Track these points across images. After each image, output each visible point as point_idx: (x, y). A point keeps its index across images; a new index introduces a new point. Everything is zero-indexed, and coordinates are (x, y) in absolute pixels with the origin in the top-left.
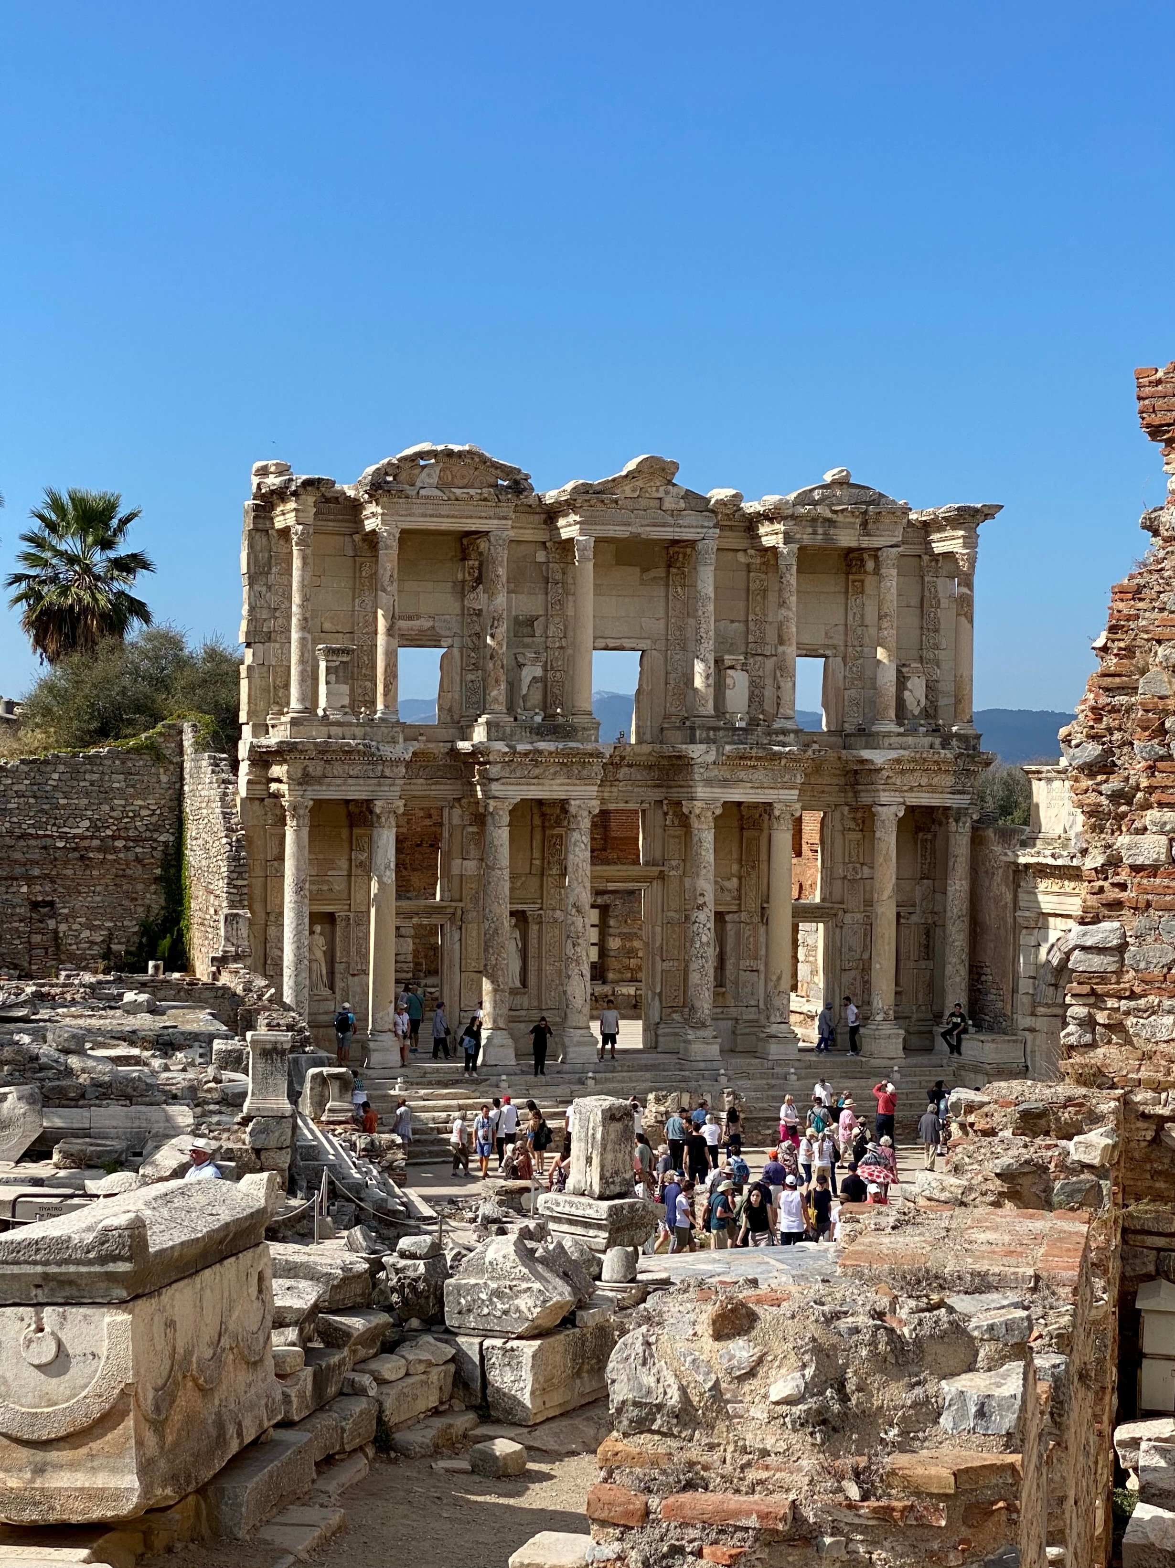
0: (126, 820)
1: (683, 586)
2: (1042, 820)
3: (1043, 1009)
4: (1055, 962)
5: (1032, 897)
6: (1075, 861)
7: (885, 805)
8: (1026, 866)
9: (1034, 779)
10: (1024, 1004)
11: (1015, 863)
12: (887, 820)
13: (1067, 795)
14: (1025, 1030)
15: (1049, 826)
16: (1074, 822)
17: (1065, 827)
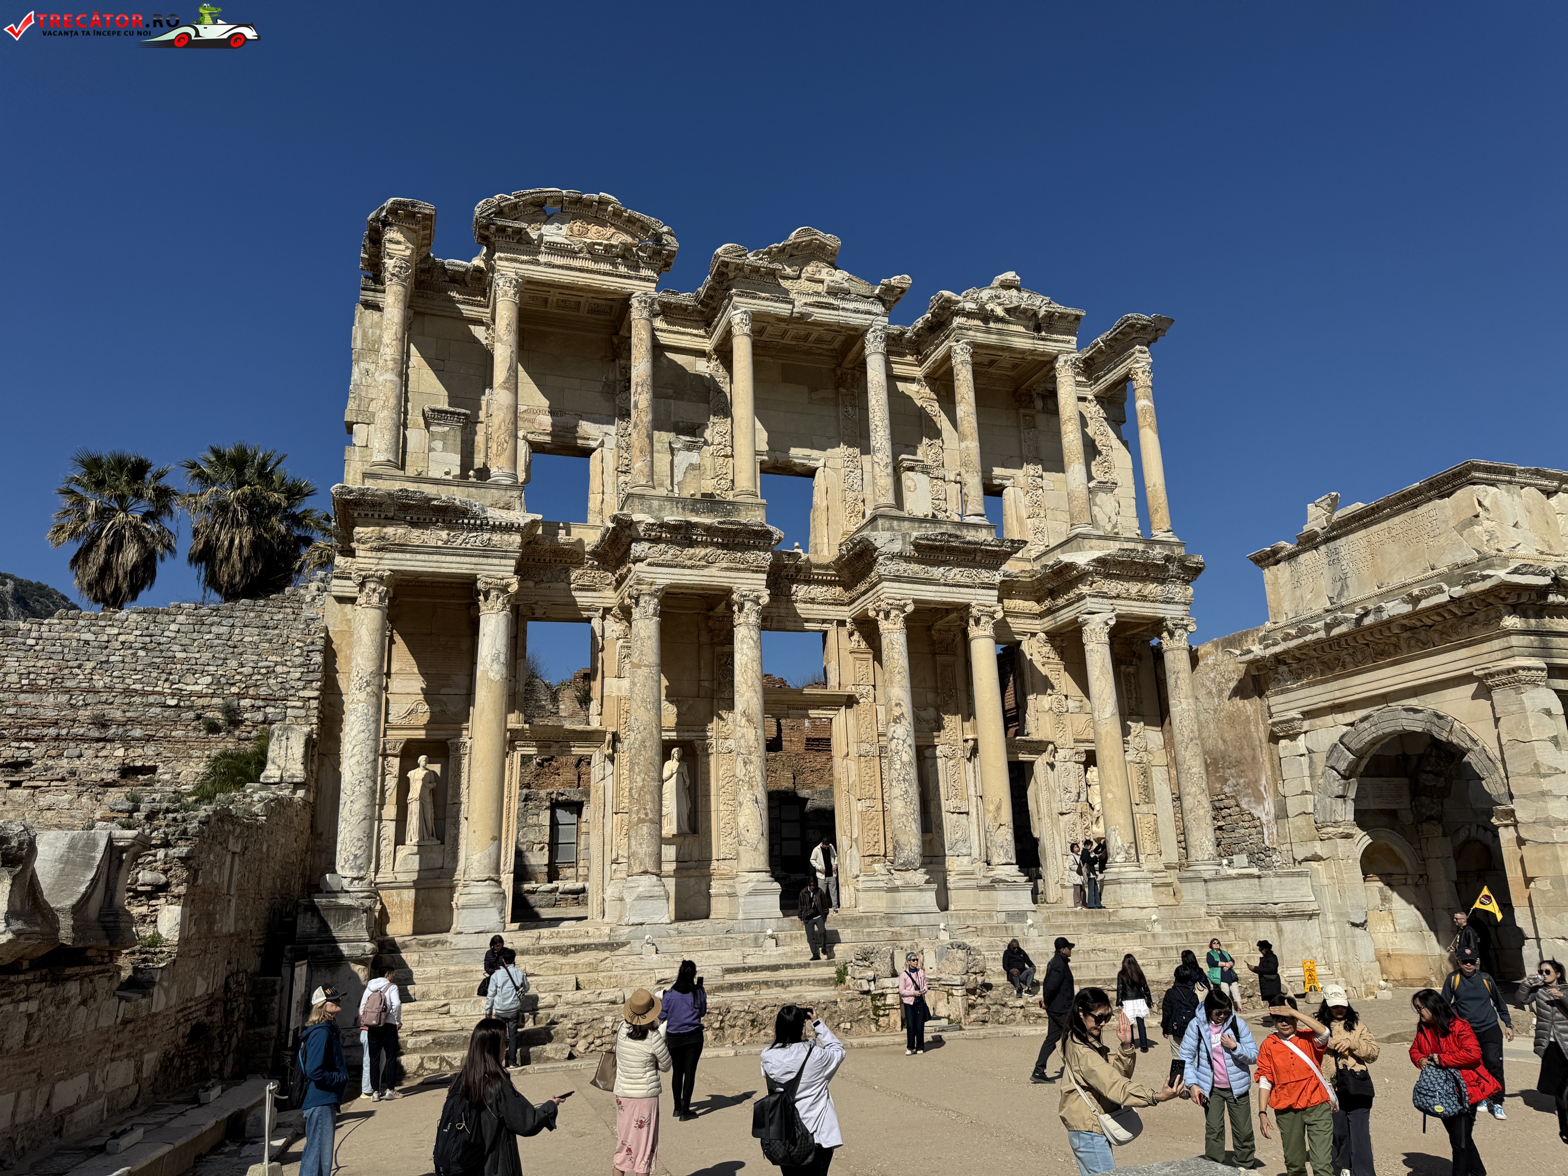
0: (259, 677)
1: (854, 406)
2: (1287, 606)
3: (1330, 829)
4: (1342, 766)
5: (1292, 696)
6: (1368, 621)
7: (1093, 613)
8: (1278, 659)
9: (1268, 566)
10: (1299, 829)
11: (1263, 658)
12: (1097, 630)
13: (1326, 561)
14: (1307, 860)
15: (1301, 607)
16: (1344, 587)
17: (1330, 598)
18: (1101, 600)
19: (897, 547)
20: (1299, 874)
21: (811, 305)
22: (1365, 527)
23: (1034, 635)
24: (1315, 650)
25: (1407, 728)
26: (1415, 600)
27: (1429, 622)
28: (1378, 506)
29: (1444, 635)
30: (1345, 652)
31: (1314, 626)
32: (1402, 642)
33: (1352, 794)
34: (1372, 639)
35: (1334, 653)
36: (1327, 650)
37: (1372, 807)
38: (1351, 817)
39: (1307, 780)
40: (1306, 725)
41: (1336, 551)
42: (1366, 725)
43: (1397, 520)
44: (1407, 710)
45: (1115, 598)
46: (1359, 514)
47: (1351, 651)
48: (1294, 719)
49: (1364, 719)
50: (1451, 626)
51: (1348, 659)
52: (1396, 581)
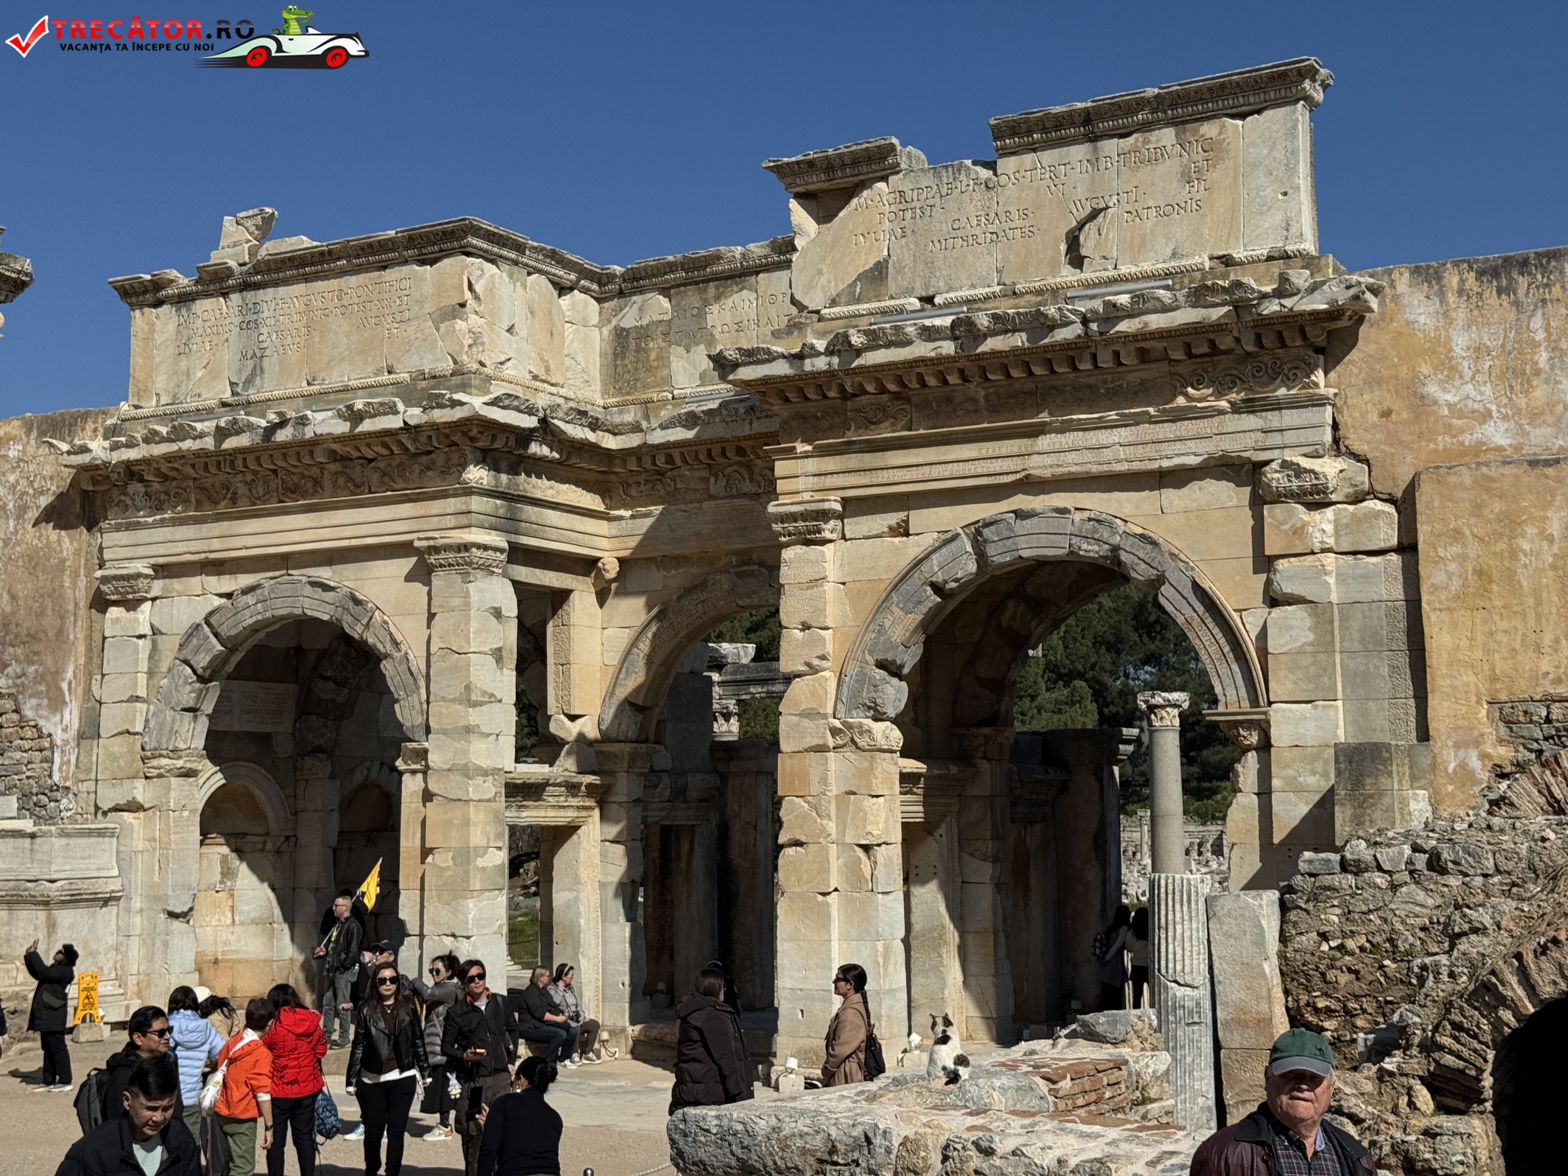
2: (161, 382)
3: (164, 762)
4: (202, 661)
5: (142, 535)
6: (283, 436)
8: (131, 471)
9: (141, 306)
10: (113, 758)
11: (106, 464)
13: (236, 321)
14: (117, 809)
15: (183, 389)
16: (258, 371)
17: (232, 384)
20: (100, 833)
22: (306, 281)
24: (193, 466)
25: (309, 612)
26: (356, 417)
27: (369, 454)
28: (330, 252)
29: (387, 478)
30: (239, 477)
31: (199, 426)
32: (327, 475)
33: (208, 707)
34: (283, 464)
35: (222, 477)
36: (213, 470)
37: (236, 727)
38: (200, 743)
39: (142, 679)
40: (157, 587)
41: (256, 309)
42: (250, 599)
43: (353, 280)
44: (314, 584)
46: (301, 257)
47: (249, 477)
48: (138, 576)
49: (246, 591)
50: (398, 466)
51: (242, 490)
52: (335, 378)
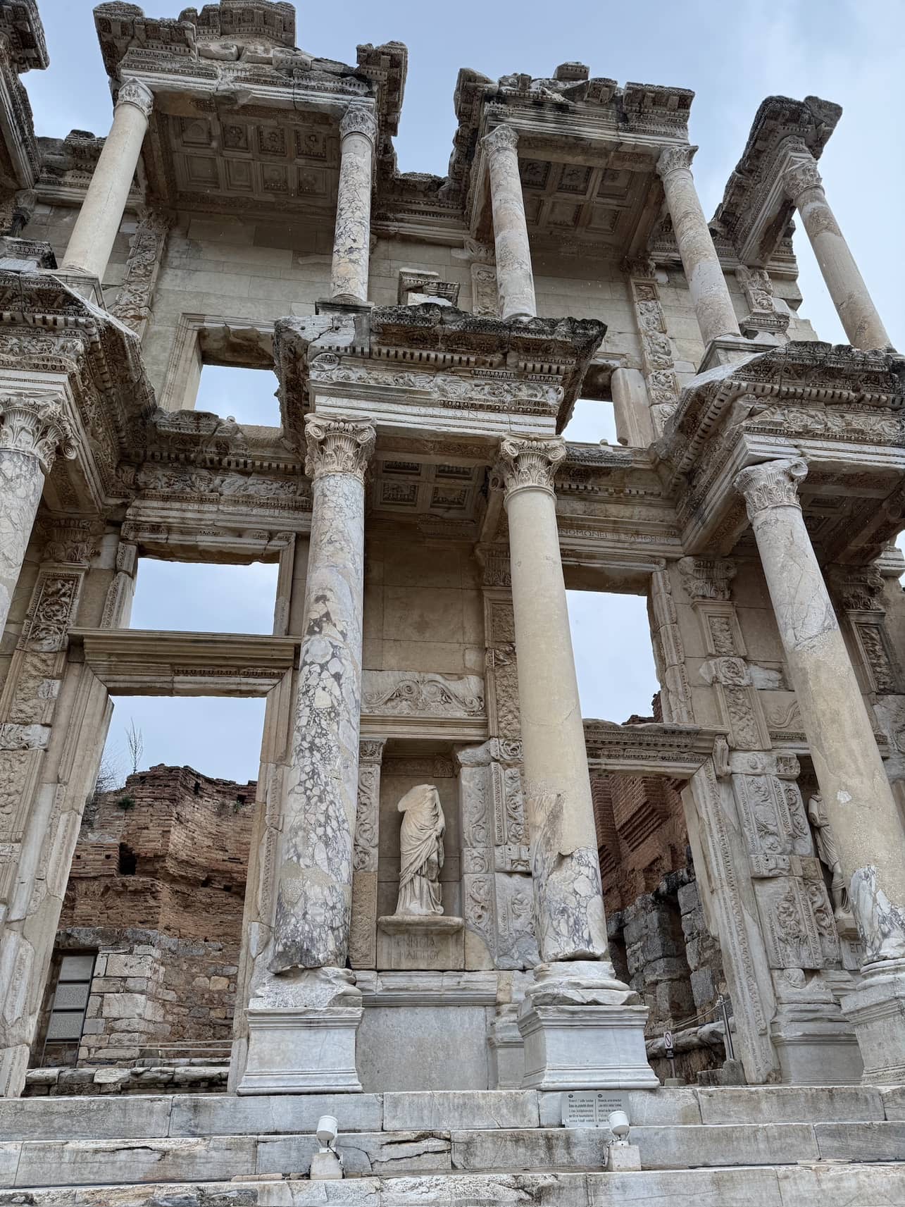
7: (761, 461)
12: (772, 486)
18: (772, 440)
19: (345, 338)
21: (246, 80)
23: (671, 562)
45: (798, 435)
